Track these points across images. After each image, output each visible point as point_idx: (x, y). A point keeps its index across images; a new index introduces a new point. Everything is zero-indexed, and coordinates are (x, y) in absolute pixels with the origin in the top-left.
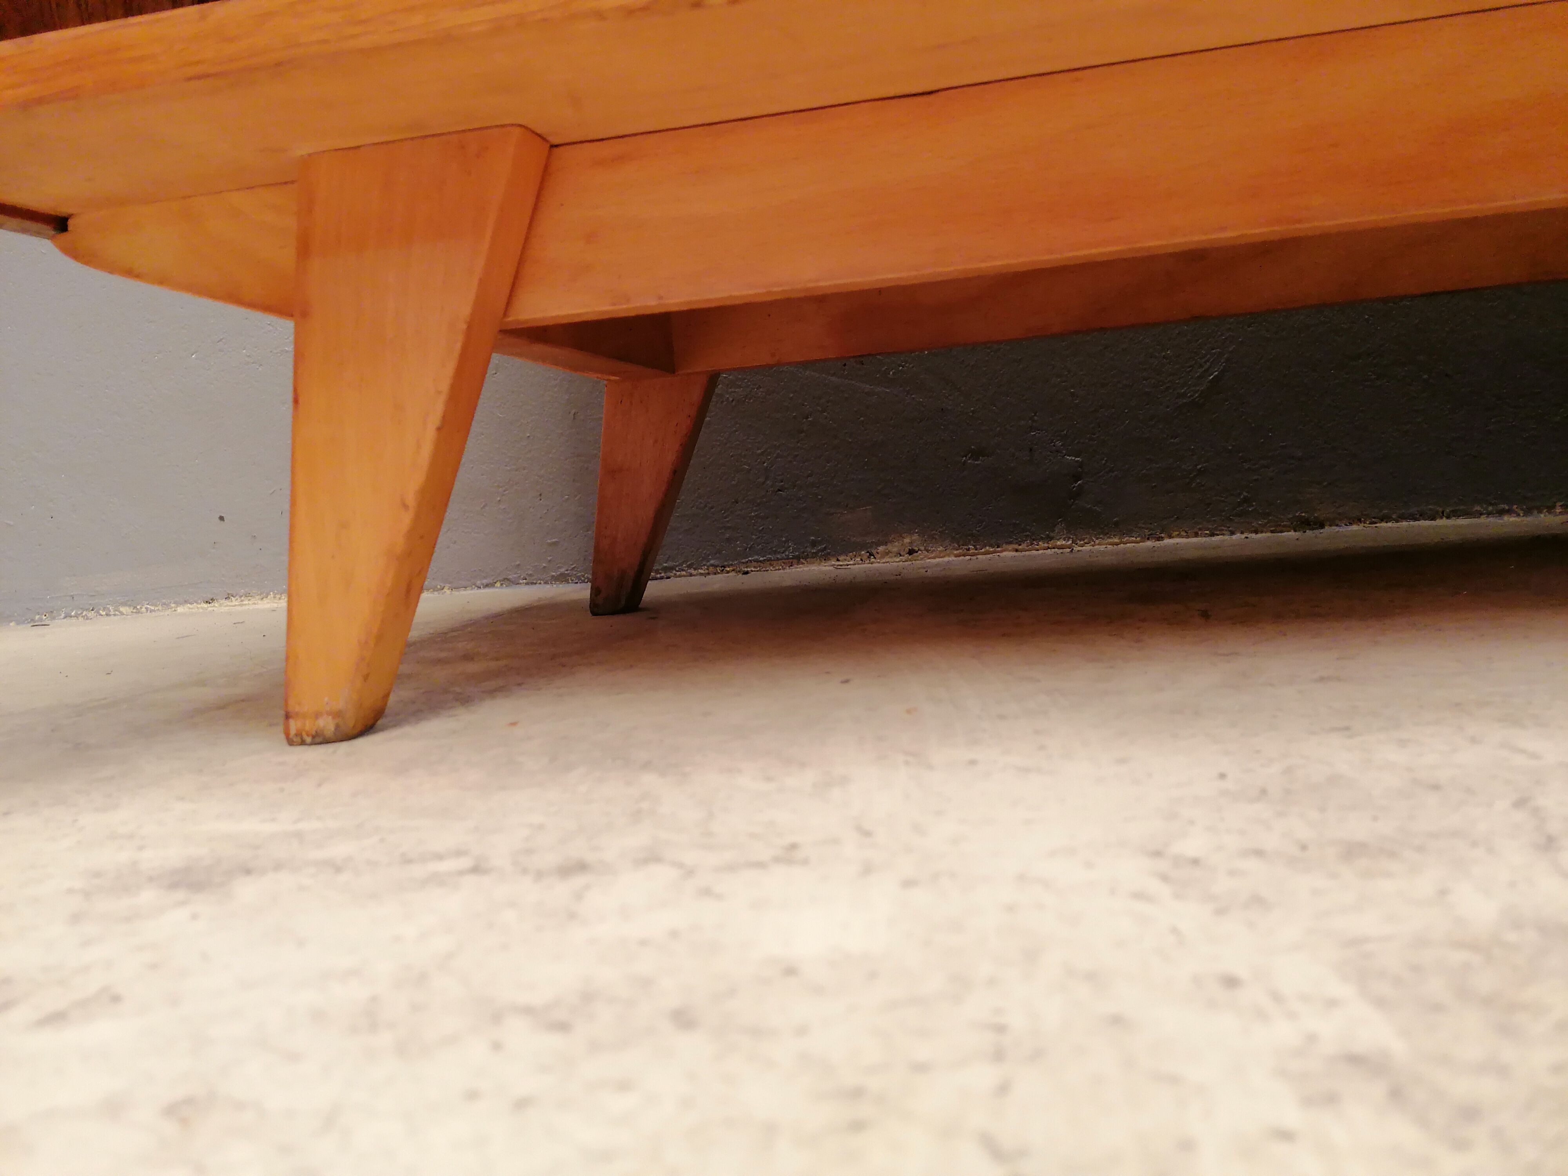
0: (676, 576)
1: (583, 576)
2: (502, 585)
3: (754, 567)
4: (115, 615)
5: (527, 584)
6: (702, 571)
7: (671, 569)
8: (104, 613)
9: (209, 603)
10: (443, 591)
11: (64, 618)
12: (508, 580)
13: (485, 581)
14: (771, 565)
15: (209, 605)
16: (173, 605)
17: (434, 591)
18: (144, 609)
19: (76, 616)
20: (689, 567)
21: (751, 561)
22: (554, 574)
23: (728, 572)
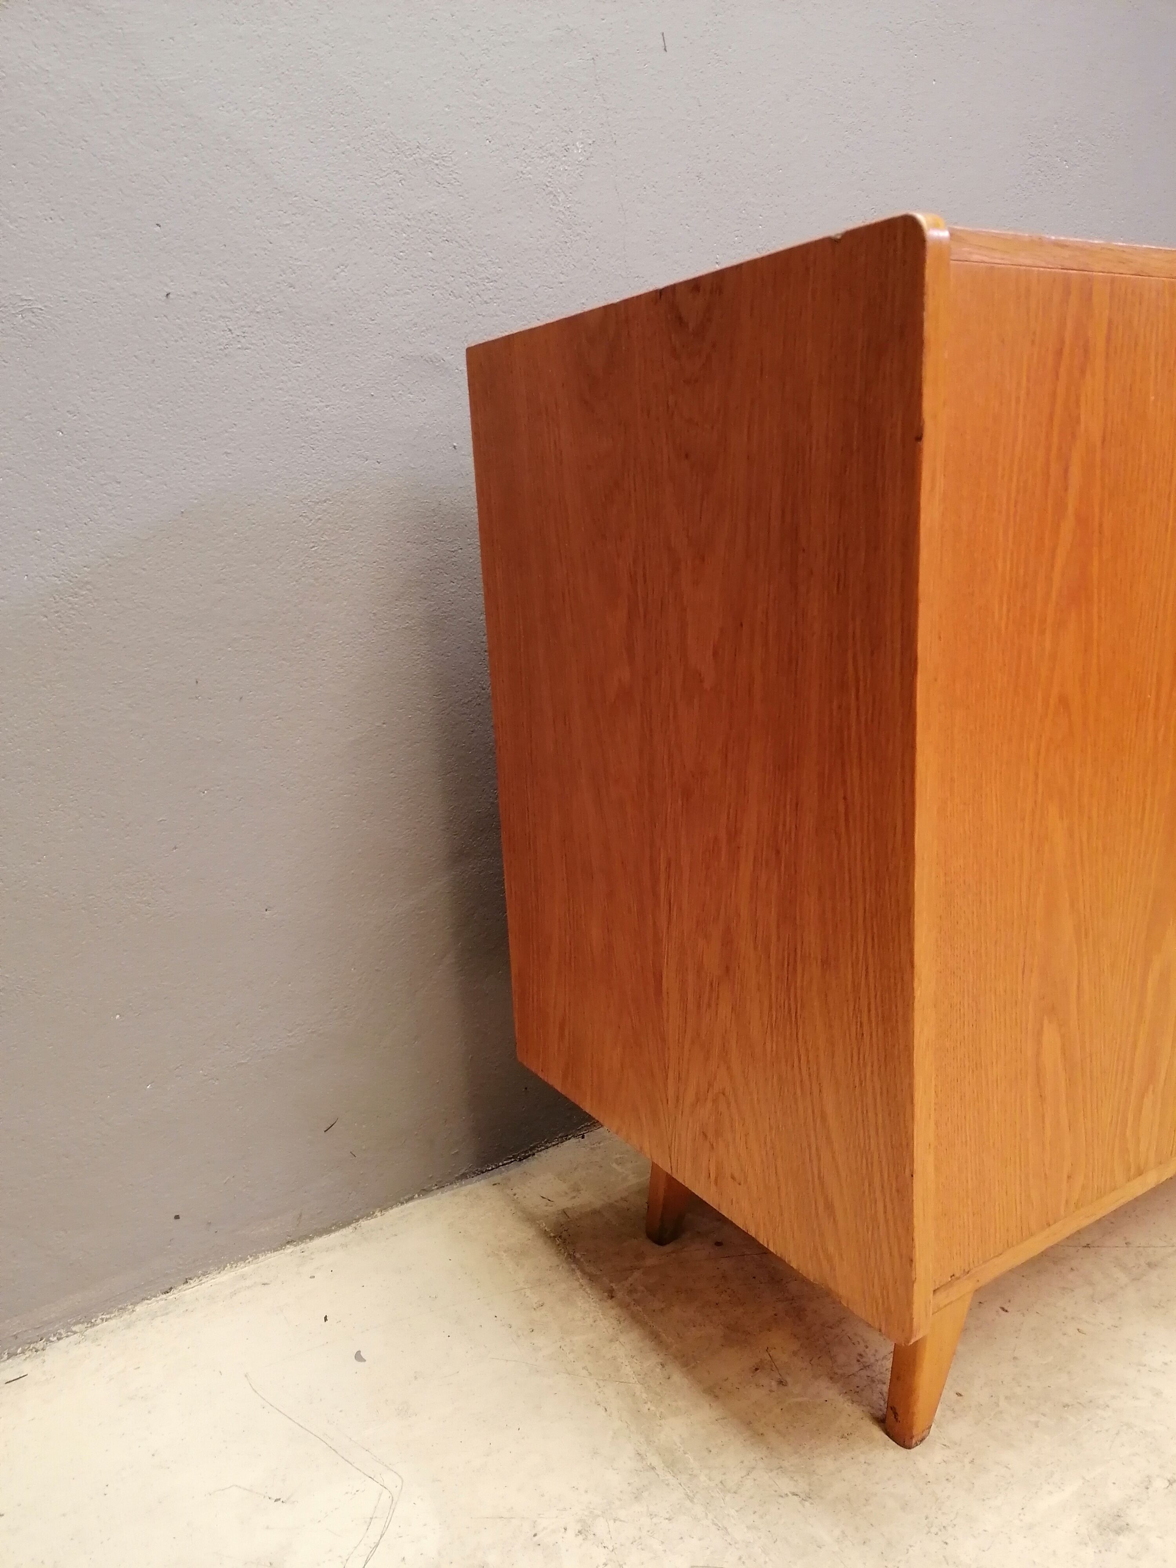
0: (538, 1151)
1: (477, 1170)
2: (419, 1195)
3: (585, 1130)
4: (67, 1337)
5: (438, 1189)
6: (553, 1143)
7: (534, 1148)
8: (55, 1338)
9: (168, 1293)
10: (375, 1215)
11: (8, 1359)
12: (424, 1190)
13: (406, 1197)
14: (595, 1126)
15: (167, 1294)
16: (130, 1307)
17: (368, 1217)
18: (99, 1321)
19: (23, 1352)
20: (546, 1142)
21: (583, 1127)
22: (457, 1175)
23: (570, 1139)
